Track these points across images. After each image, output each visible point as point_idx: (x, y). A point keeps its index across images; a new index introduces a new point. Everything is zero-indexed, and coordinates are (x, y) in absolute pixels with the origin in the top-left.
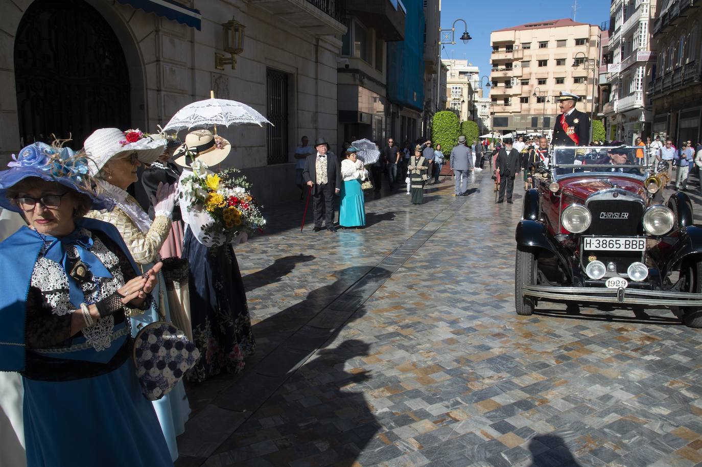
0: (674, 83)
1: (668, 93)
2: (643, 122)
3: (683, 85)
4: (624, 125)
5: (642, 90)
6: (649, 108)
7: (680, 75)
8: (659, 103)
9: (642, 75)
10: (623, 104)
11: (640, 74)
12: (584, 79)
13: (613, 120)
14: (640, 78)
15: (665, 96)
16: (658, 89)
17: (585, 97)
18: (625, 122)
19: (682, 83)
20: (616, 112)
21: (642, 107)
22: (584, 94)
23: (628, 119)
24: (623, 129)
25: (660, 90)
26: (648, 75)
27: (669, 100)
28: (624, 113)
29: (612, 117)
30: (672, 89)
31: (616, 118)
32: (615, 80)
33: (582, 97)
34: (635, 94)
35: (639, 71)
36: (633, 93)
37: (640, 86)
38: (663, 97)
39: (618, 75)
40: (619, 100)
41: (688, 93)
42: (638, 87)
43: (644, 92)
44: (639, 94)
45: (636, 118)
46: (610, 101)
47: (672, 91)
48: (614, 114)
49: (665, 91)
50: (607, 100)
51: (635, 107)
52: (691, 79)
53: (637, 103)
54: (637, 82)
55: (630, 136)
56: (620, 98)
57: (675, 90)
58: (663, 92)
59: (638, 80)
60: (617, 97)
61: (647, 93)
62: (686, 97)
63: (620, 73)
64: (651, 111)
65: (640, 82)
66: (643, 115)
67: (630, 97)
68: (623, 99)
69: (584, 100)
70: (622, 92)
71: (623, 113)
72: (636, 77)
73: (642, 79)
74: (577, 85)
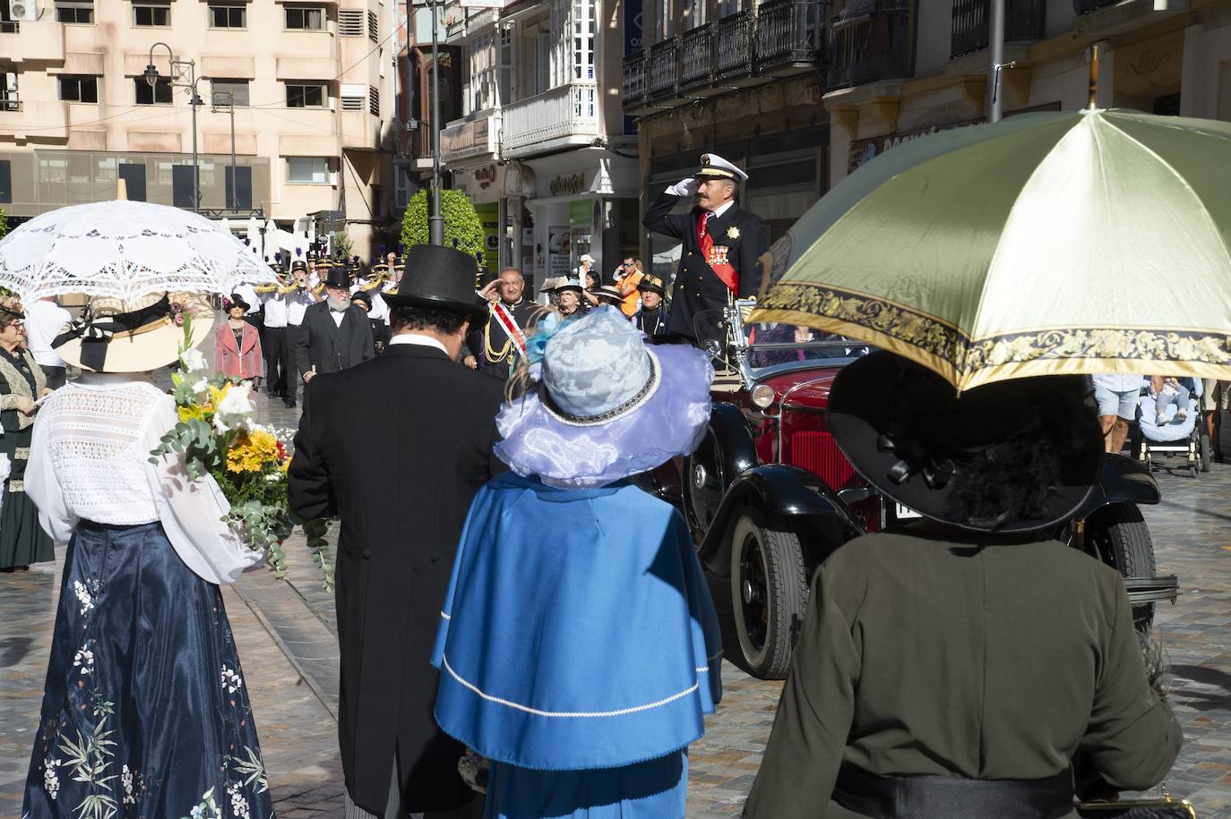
0: (723, 64)
1: (697, 96)
2: (606, 198)
3: (755, 74)
4: (528, 205)
5: (593, 81)
6: (624, 146)
7: (739, 37)
8: (662, 128)
9: (592, 27)
10: (524, 130)
11: (585, 21)
12: (323, 11)
13: (484, 186)
14: (585, 35)
15: (685, 107)
16: (660, 83)
17: (333, 87)
18: (534, 197)
19: (749, 69)
20: (496, 157)
21: (598, 142)
22: (330, 76)
23: (544, 185)
24: (526, 222)
25: (672, 87)
26: (613, 25)
27: (701, 124)
28: (530, 163)
29: (478, 175)
30: (715, 85)
31: (493, 180)
32: (483, 37)
33: (324, 89)
34: (572, 95)
35: (579, 11)
36: (563, 91)
37: (585, 65)
38: (676, 109)
39: (496, 18)
40: (503, 110)
41: (769, 102)
42: (579, 70)
43: (604, 86)
44: (585, 94)
45: (578, 183)
46: (466, 113)
47: (711, 91)
48: (487, 165)
49: (691, 91)
50: (452, 109)
51: (574, 140)
52: (783, 58)
53: (578, 130)
54: (575, 50)
55: (558, 248)
56: (507, 103)
57: (723, 89)
58: (680, 95)
59: (578, 41)
60: (493, 100)
61: (614, 91)
62: (761, 114)
63: (504, 12)
64: (637, 157)
65: (585, 51)
66: (604, 173)
67: (552, 103)
68: (522, 110)
69: (332, 100)
70: (513, 84)
71: (525, 163)
72: (569, 31)
73: (591, 41)
74: (299, 35)
